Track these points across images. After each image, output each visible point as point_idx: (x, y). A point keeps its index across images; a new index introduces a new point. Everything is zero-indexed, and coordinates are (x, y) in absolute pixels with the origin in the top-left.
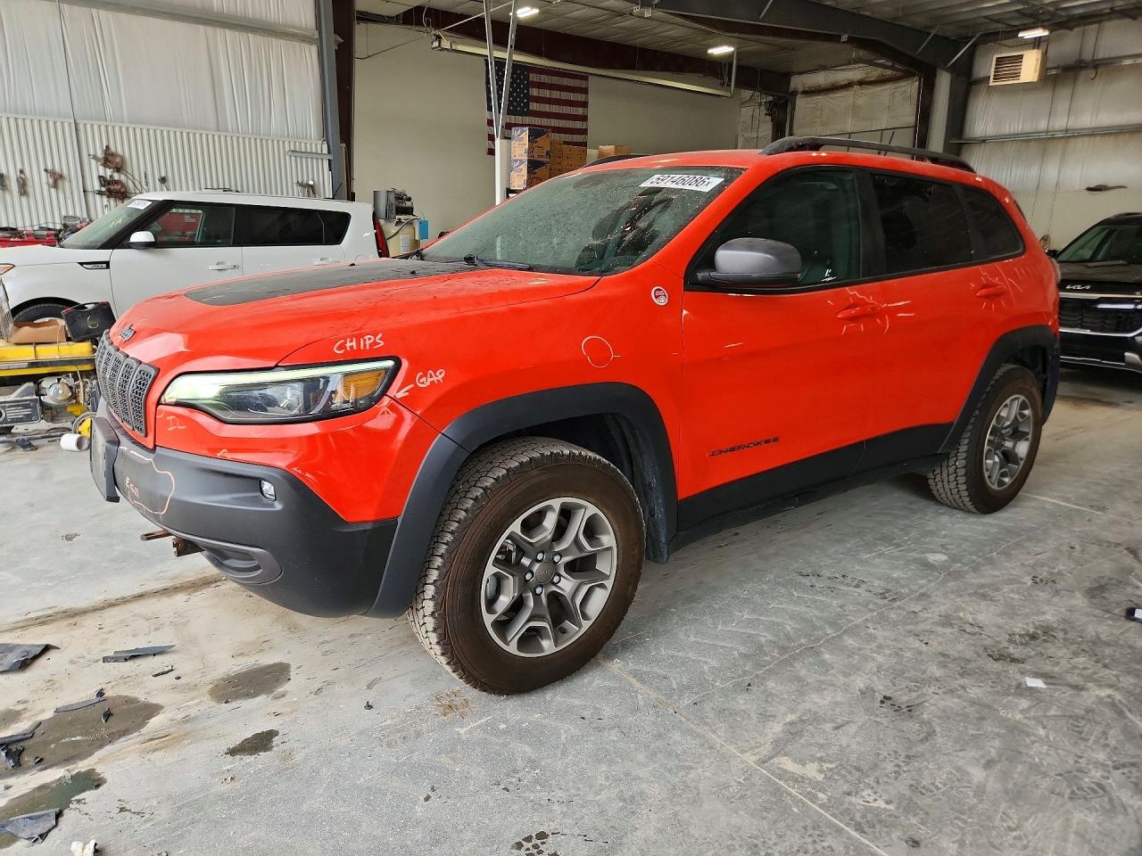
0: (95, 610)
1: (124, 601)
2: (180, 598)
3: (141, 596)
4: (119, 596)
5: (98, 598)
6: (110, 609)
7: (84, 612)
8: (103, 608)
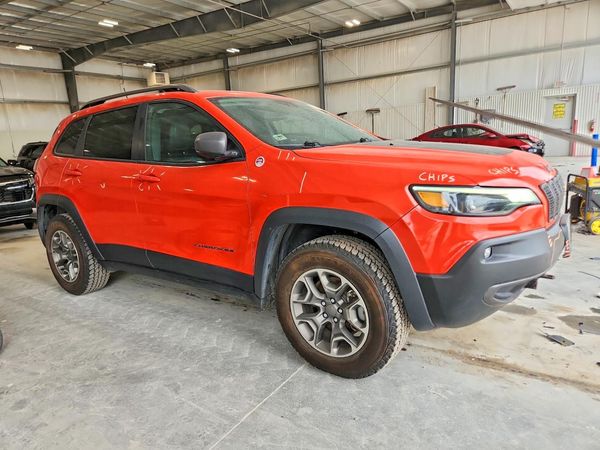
0: (565, 380)
1: (545, 377)
2: (509, 361)
3: (532, 375)
4: (544, 383)
5: (559, 389)
6: (556, 376)
7: (574, 382)
8: (561, 379)
